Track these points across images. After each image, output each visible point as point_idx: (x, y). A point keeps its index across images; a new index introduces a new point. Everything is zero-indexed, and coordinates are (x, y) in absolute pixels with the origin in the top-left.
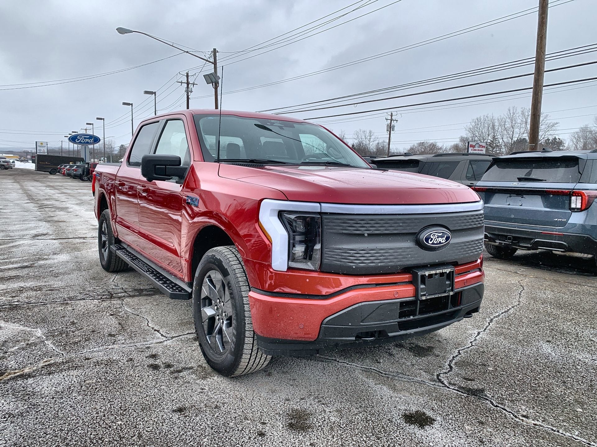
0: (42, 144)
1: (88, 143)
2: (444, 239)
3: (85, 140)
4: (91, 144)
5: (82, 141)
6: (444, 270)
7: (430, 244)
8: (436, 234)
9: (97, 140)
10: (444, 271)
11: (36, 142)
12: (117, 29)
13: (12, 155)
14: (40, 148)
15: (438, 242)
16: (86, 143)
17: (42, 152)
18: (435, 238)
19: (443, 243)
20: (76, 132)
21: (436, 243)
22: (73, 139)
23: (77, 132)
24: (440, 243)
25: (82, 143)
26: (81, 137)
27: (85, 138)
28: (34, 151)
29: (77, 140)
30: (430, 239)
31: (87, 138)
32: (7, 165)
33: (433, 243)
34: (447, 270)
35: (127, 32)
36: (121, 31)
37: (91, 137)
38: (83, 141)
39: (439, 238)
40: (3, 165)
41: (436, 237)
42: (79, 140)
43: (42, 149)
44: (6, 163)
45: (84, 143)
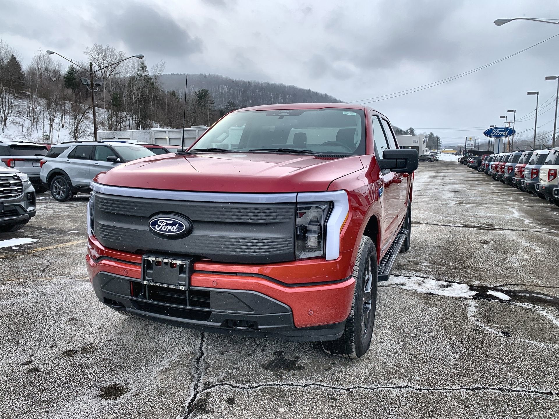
0: (471, 139)
1: (502, 135)
2: (175, 228)
3: (499, 133)
4: (505, 136)
5: (496, 134)
6: (173, 260)
7: (158, 230)
8: (165, 221)
9: (511, 132)
10: (174, 262)
11: (466, 137)
12: (494, 22)
13: (452, 150)
14: (469, 143)
15: (167, 230)
16: (501, 136)
17: (470, 146)
18: (163, 225)
19: (174, 232)
20: (493, 126)
21: (164, 230)
22: (488, 133)
23: (495, 126)
24: (170, 231)
25: (496, 136)
26: (496, 130)
27: (500, 131)
28: (464, 145)
29: (492, 134)
30: (157, 225)
31: (502, 131)
32: (432, 158)
33: (160, 230)
34: (177, 261)
35: (505, 22)
36: (499, 22)
37: (506, 129)
38: (498, 134)
39: (168, 226)
40: (430, 158)
41: (165, 224)
42: (493, 133)
43: (470, 143)
44: (432, 157)
45: (499, 136)
